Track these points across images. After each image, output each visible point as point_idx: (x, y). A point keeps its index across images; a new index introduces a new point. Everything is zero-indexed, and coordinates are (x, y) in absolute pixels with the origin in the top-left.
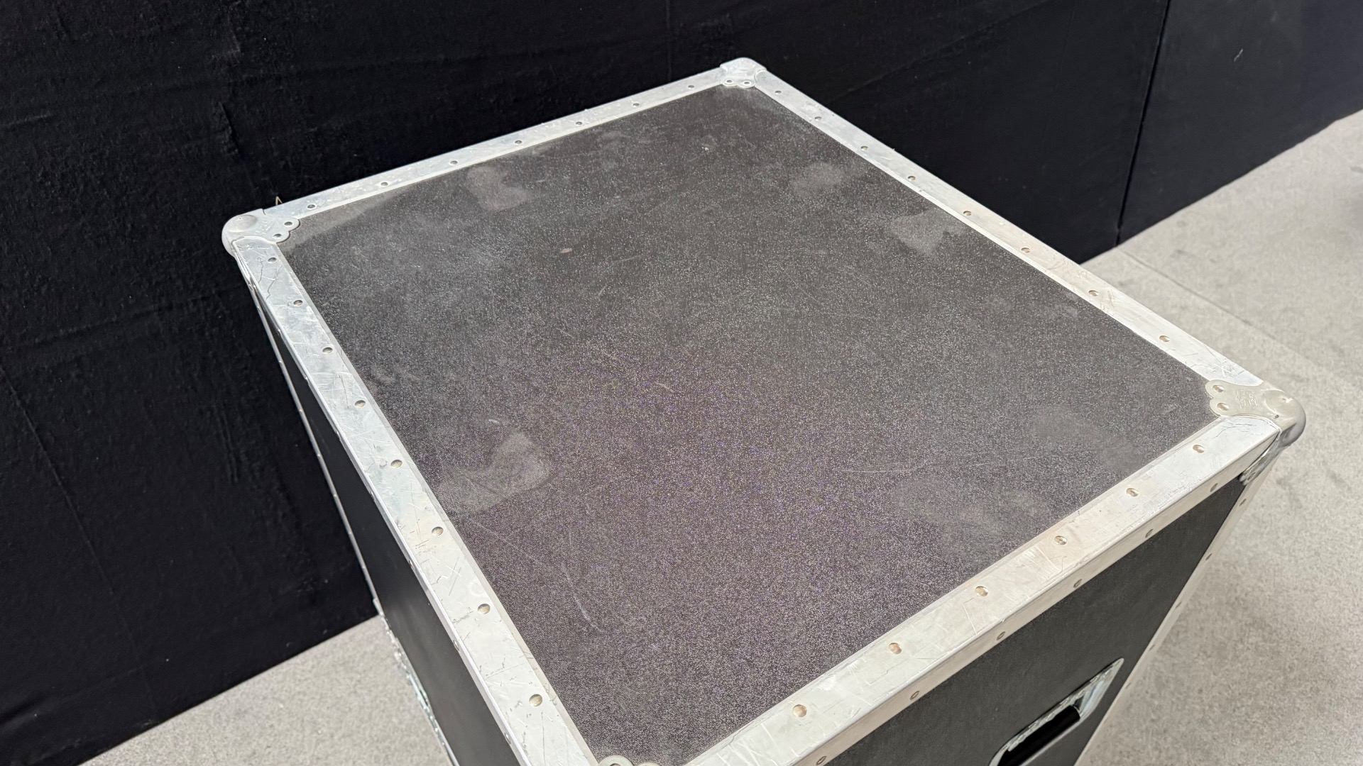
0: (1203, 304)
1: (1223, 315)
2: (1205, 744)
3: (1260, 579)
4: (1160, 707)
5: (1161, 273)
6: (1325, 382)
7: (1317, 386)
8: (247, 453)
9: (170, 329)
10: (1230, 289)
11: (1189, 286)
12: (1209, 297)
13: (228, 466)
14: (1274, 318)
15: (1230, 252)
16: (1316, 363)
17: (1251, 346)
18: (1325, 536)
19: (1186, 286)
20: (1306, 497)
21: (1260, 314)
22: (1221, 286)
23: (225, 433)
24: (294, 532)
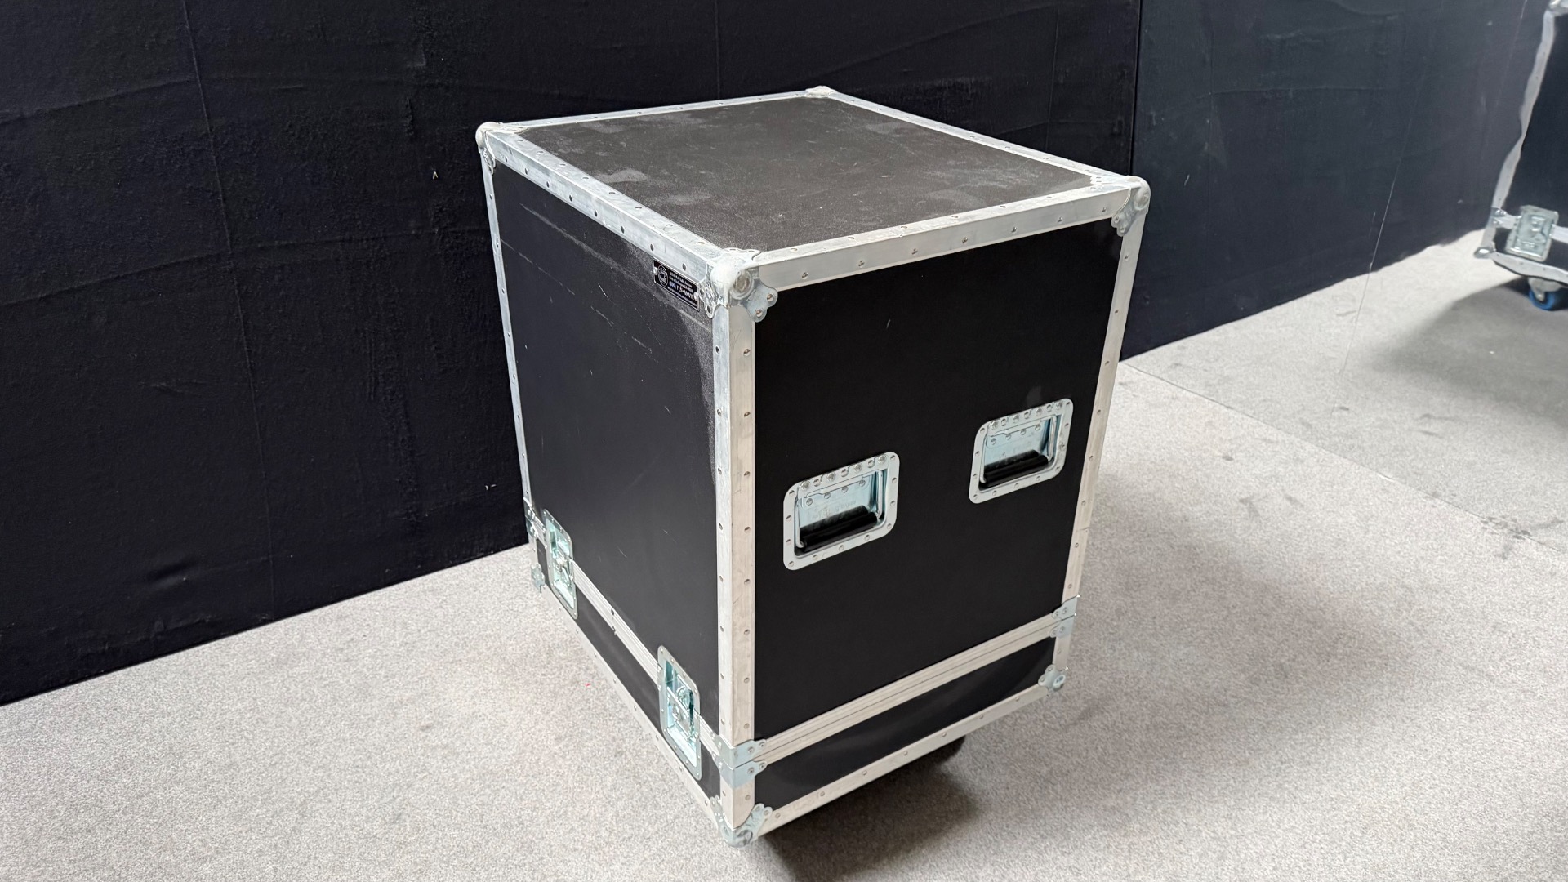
0: (1192, 396)
1: (1209, 403)
2: (1154, 647)
3: (1216, 556)
4: (1118, 626)
5: (1159, 378)
6: (1292, 443)
7: (1285, 446)
8: (383, 376)
9: (347, 258)
10: (1218, 387)
11: (1181, 385)
12: (1198, 392)
13: (368, 384)
14: (1254, 405)
15: (1222, 365)
16: (1286, 432)
17: (1231, 421)
18: (1277, 532)
19: (1179, 384)
20: (1264, 509)
21: (1241, 402)
22: (1210, 386)
23: (371, 354)
24: (408, 459)
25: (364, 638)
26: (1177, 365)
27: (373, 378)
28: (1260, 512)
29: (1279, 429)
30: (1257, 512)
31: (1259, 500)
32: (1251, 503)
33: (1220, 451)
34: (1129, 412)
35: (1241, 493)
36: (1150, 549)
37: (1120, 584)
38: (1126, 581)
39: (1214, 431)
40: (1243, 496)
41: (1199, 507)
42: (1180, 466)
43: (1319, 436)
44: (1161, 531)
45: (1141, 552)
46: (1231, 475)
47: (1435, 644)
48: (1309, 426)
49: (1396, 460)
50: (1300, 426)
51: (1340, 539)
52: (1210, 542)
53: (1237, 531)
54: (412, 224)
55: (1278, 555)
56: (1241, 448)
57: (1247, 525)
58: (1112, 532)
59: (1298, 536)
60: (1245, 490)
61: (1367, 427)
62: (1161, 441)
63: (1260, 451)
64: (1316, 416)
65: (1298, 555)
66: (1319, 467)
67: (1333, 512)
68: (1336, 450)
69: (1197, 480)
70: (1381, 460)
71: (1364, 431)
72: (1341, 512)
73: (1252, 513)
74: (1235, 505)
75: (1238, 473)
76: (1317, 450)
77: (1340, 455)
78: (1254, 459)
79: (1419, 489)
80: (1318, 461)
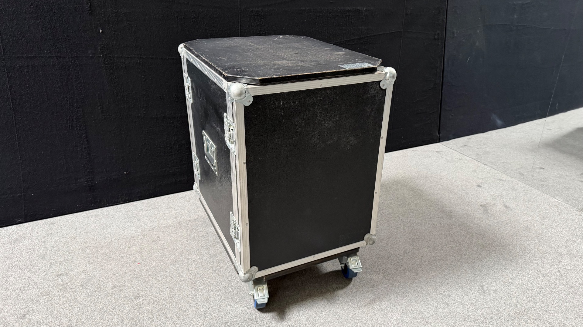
0: (469, 159)
1: (476, 162)
5: (455, 150)
6: (513, 182)
7: (509, 183)
8: (76, 118)
9: (59, 65)
10: (482, 156)
11: (465, 154)
12: (472, 157)
13: (69, 121)
14: (497, 164)
15: (486, 147)
16: (510, 177)
17: (485, 171)
18: (495, 221)
19: (464, 154)
20: (491, 210)
21: (492, 163)
22: (479, 155)
23: (70, 108)
24: (87, 157)
25: (57, 233)
26: (465, 145)
27: (71, 119)
28: (489, 211)
29: (507, 175)
30: (488, 211)
31: (490, 206)
32: (486, 207)
33: (476, 183)
34: (437, 163)
35: (482, 202)
36: (429, 224)
37: (410, 239)
38: (413, 238)
39: (476, 174)
40: (482, 204)
41: (459, 207)
42: (455, 188)
43: (527, 179)
44: (437, 216)
45: (425, 225)
46: (479, 194)
47: (569, 283)
48: (523, 175)
49: (565, 193)
50: (519, 175)
51: (528, 227)
52: (460, 223)
53: (475, 219)
54: (90, 52)
55: (494, 232)
56: (487, 182)
57: (481, 217)
58: (413, 215)
59: (506, 224)
60: (484, 201)
61: (552, 177)
62: (449, 176)
63: (496, 184)
64: (528, 170)
65: (504, 233)
66: (524, 193)
67: (527, 214)
68: (534, 186)
69: (461, 195)
70: (556, 192)
71: (550, 179)
72: (531, 214)
73: (485, 211)
74: (477, 207)
75: (483, 193)
76: (525, 186)
77: (536, 189)
78: (492, 187)
79: (574, 207)
80: (524, 190)
